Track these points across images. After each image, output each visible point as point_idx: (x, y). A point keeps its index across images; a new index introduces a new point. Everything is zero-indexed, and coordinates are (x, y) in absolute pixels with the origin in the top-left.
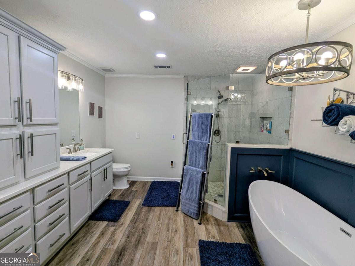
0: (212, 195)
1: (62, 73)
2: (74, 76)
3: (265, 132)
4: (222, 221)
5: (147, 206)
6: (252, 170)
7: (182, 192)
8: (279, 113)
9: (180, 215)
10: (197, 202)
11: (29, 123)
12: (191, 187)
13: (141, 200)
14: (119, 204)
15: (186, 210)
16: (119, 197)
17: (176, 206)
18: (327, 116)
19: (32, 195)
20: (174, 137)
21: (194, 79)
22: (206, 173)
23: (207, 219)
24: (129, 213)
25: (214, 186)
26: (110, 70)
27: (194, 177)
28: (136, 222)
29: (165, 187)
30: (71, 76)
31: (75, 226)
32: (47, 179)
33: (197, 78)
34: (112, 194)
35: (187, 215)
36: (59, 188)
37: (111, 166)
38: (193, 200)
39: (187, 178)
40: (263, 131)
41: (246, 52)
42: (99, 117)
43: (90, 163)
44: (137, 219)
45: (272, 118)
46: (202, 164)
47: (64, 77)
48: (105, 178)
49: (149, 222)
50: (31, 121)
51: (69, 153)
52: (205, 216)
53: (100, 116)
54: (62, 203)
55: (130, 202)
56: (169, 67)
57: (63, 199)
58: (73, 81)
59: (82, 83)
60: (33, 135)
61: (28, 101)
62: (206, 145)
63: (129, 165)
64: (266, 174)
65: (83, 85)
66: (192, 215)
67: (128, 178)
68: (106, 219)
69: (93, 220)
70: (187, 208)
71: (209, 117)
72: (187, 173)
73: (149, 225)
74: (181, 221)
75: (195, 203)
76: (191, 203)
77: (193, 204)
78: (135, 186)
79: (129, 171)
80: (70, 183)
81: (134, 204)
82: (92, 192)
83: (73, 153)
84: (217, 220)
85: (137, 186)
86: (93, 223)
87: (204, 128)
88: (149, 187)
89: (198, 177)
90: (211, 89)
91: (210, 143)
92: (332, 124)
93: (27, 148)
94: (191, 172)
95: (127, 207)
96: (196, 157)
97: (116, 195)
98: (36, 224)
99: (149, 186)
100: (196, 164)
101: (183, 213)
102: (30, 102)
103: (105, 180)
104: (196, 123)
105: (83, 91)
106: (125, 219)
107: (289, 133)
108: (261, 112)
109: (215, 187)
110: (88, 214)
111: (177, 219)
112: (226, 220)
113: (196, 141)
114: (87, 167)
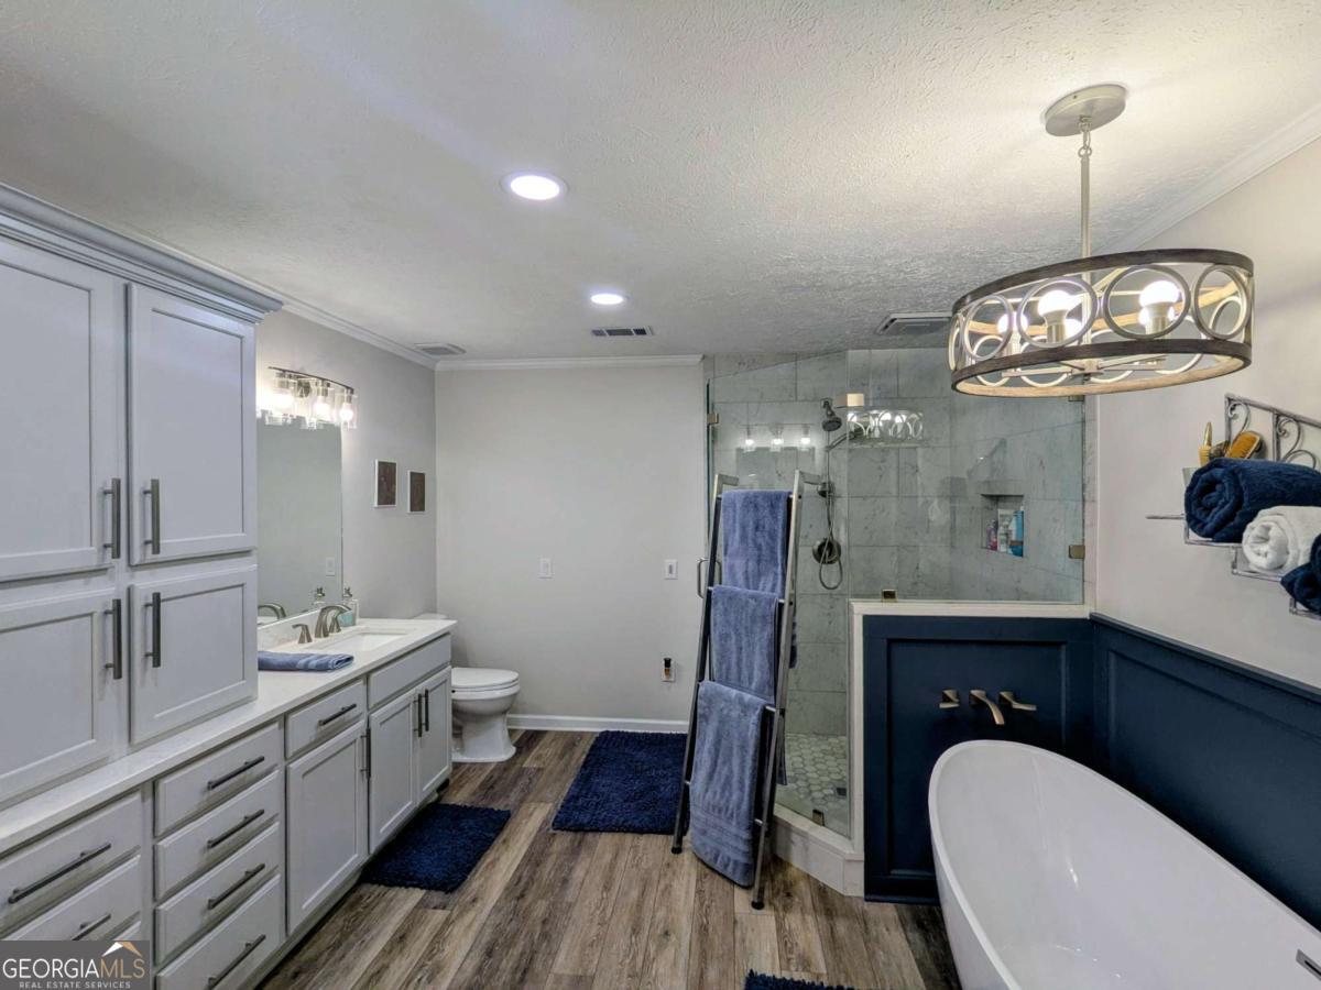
0: (813, 788)
1: (282, 375)
2: (323, 380)
3: (1002, 548)
4: (842, 896)
5: (569, 830)
6: (947, 699)
7: (694, 782)
8: (1044, 482)
9: (685, 869)
10: (745, 821)
11: (150, 557)
12: (724, 763)
13: (551, 805)
14: (471, 822)
15: (708, 850)
16: (474, 794)
17: (671, 833)
18: (1200, 505)
19: (149, 802)
20: (671, 571)
21: (737, 365)
22: (773, 710)
23: (786, 887)
24: (503, 858)
25: (822, 751)
26: (446, 349)
27: (734, 724)
28: (527, 892)
29: (641, 755)
30: (312, 381)
31: (304, 906)
32: (203, 745)
33: (746, 361)
34: (452, 782)
35: (713, 870)
36: (248, 772)
37: (446, 681)
38: (732, 815)
39: (710, 726)
40: (994, 548)
41: (901, 271)
42: (412, 510)
43: (366, 676)
44: (527, 883)
45: (1022, 496)
46: (762, 678)
47: (288, 387)
48: (422, 726)
49: (571, 894)
50: (156, 550)
51: (301, 641)
52: (780, 876)
53: (418, 503)
54: (258, 824)
55: (513, 816)
56: (641, 332)
57: (261, 813)
58: (320, 397)
59: (350, 400)
60: (162, 598)
61: (149, 488)
62: (773, 606)
63: (512, 676)
64: (998, 719)
65: (352, 408)
66: (730, 869)
67: (509, 722)
68: (420, 880)
69: (373, 883)
70: (713, 844)
71: (781, 505)
72: (711, 712)
73: (570, 905)
74: (687, 893)
75: (738, 823)
76: (723, 824)
77: (733, 830)
78: (534, 752)
79: (514, 696)
80: (290, 753)
81: (524, 821)
82: (373, 779)
83: (316, 641)
84: (825, 892)
85: (541, 752)
86: (372, 893)
87: (763, 544)
88: (584, 757)
89: (748, 727)
90: (800, 398)
91: (785, 601)
92: (1218, 535)
93: (141, 643)
94: (722, 705)
95: (497, 835)
96: (741, 649)
97: (467, 786)
98: (161, 903)
99: (584, 752)
100: (742, 677)
101: (700, 860)
102: (154, 491)
103: (420, 735)
104: (737, 525)
105: (355, 427)
106: (486, 880)
107: (1083, 558)
108: (984, 475)
109: (827, 757)
110: (356, 858)
111: (675, 884)
112: (861, 893)
113: (737, 594)
114: (355, 694)
